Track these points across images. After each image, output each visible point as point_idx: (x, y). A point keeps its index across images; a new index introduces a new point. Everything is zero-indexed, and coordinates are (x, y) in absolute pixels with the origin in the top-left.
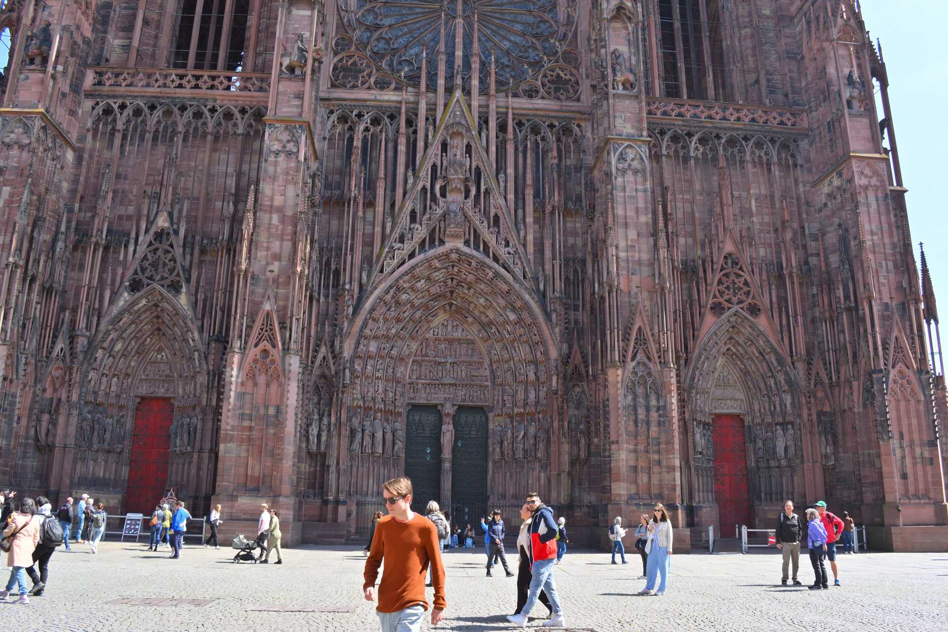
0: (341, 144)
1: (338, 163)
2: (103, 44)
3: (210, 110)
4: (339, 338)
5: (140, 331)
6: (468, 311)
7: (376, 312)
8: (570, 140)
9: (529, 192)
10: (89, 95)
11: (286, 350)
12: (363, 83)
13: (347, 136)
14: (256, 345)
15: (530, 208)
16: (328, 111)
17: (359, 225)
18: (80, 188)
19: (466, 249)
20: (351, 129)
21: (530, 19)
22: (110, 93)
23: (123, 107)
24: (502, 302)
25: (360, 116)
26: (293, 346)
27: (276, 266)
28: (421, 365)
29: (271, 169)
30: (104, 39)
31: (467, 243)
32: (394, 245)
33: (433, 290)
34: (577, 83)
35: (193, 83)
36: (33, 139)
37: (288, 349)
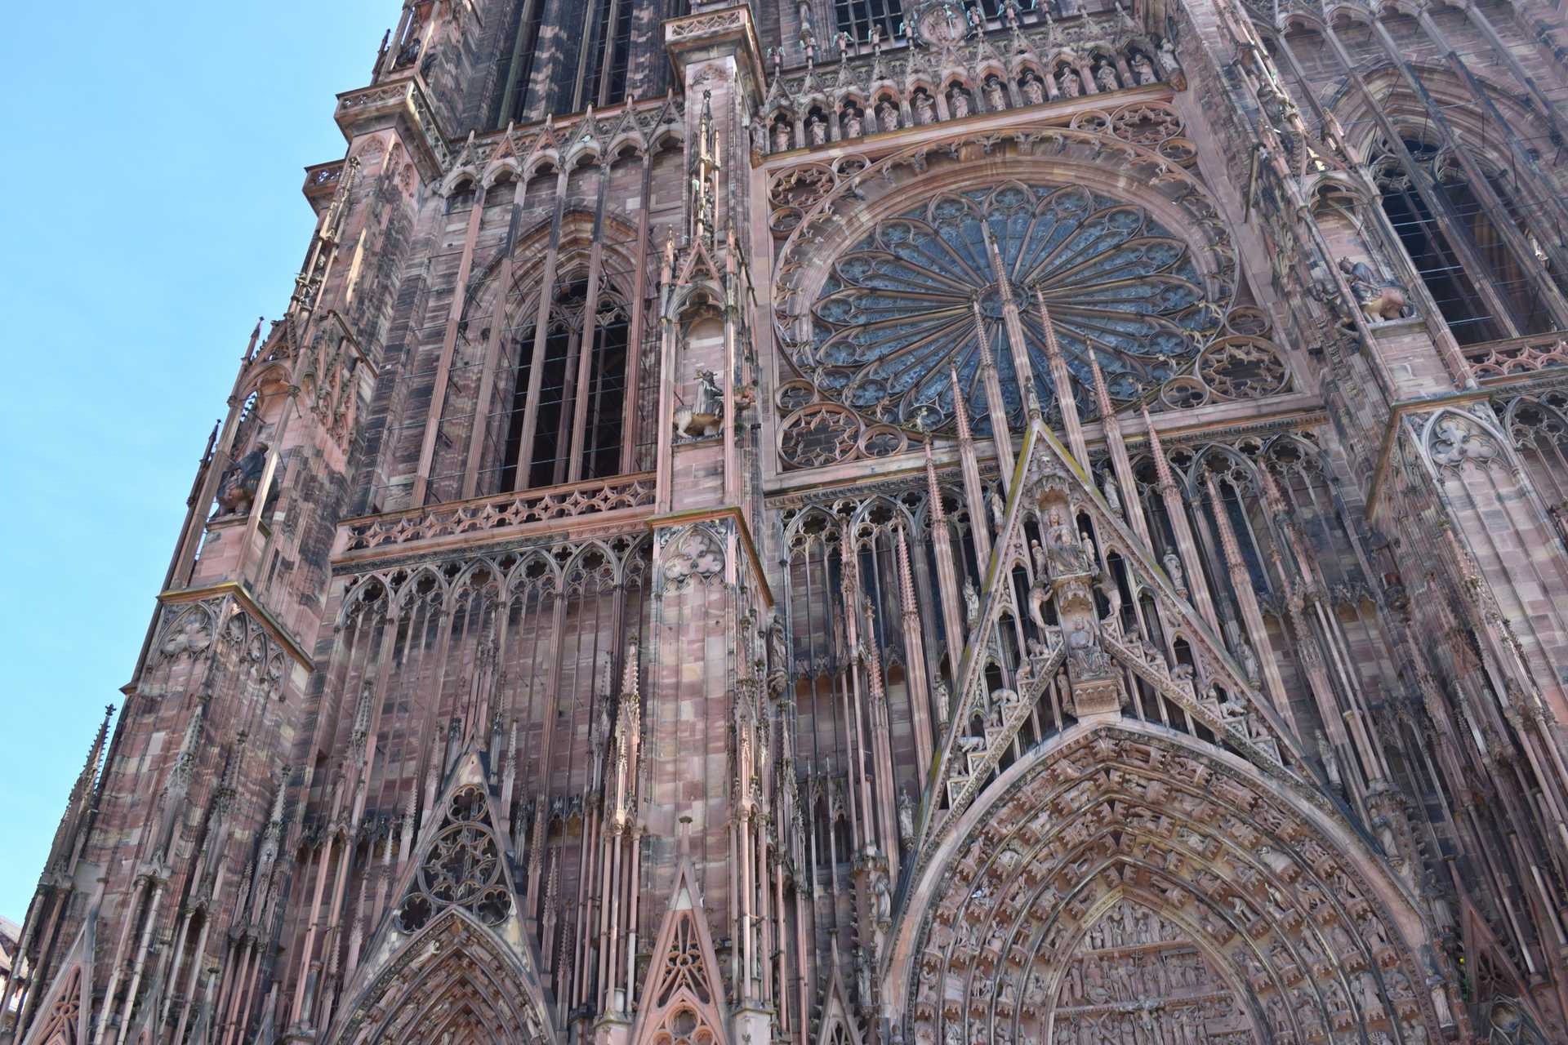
0: (818, 573)
1: (817, 609)
2: (369, 482)
3: (557, 556)
4: (867, 974)
5: (426, 1017)
6: (1166, 875)
7: (946, 902)
8: (1298, 467)
9: (1242, 580)
10: (340, 569)
11: (734, 1004)
12: (844, 452)
13: (828, 551)
14: (662, 1001)
15: (1252, 610)
16: (782, 514)
17: (879, 716)
18: (318, 736)
19: (1128, 725)
20: (834, 538)
21: (1146, 291)
22: (377, 560)
23: (399, 579)
24: (1244, 832)
25: (847, 509)
26: (749, 989)
27: (697, 810)
28: (1078, 1028)
29: (671, 614)
30: (369, 476)
31: (1127, 711)
32: (961, 741)
33: (1073, 835)
34: (1277, 362)
35: (525, 514)
36: (215, 637)
37: (739, 1001)
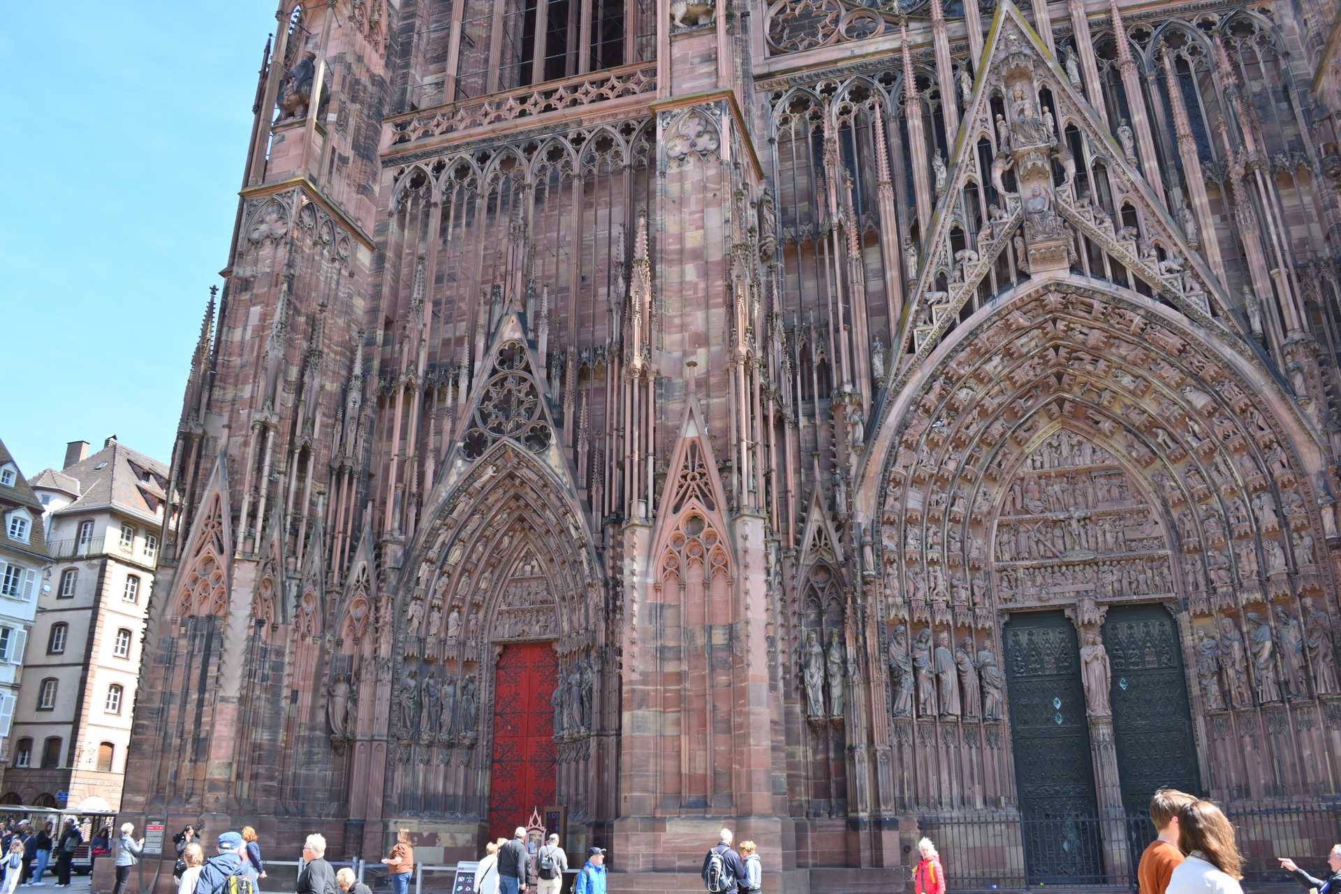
0: (803, 149)
1: (802, 181)
2: (406, 83)
3: (573, 141)
4: (843, 488)
5: (489, 525)
6: (1100, 409)
7: (910, 431)
8: (1252, 41)
9: (1189, 149)
10: (388, 162)
11: (735, 511)
12: (826, 36)
13: (811, 129)
14: (677, 509)
15: (1196, 178)
16: (770, 96)
17: (856, 274)
18: (384, 304)
19: (1076, 280)
20: (816, 116)
22: (418, 151)
23: (439, 167)
24: (1173, 375)
25: (829, 90)
26: (746, 499)
27: (701, 356)
28: (1017, 532)
29: (674, 189)
30: (405, 77)
31: (1075, 268)
32: (927, 295)
33: (1021, 375)
35: (543, 104)
36: (291, 225)
37: (739, 508)
